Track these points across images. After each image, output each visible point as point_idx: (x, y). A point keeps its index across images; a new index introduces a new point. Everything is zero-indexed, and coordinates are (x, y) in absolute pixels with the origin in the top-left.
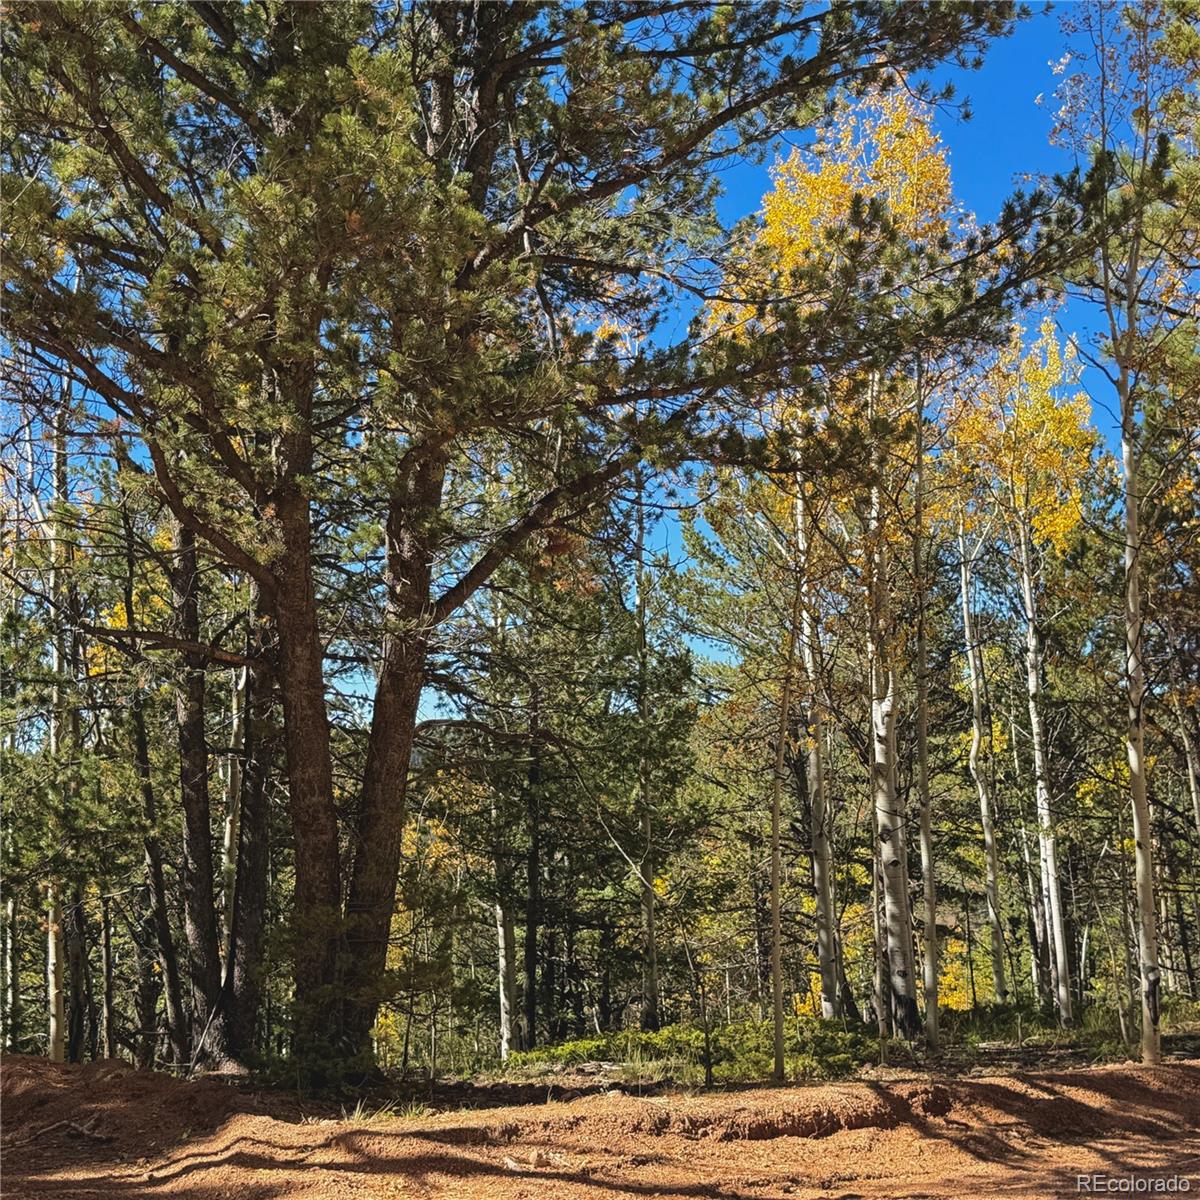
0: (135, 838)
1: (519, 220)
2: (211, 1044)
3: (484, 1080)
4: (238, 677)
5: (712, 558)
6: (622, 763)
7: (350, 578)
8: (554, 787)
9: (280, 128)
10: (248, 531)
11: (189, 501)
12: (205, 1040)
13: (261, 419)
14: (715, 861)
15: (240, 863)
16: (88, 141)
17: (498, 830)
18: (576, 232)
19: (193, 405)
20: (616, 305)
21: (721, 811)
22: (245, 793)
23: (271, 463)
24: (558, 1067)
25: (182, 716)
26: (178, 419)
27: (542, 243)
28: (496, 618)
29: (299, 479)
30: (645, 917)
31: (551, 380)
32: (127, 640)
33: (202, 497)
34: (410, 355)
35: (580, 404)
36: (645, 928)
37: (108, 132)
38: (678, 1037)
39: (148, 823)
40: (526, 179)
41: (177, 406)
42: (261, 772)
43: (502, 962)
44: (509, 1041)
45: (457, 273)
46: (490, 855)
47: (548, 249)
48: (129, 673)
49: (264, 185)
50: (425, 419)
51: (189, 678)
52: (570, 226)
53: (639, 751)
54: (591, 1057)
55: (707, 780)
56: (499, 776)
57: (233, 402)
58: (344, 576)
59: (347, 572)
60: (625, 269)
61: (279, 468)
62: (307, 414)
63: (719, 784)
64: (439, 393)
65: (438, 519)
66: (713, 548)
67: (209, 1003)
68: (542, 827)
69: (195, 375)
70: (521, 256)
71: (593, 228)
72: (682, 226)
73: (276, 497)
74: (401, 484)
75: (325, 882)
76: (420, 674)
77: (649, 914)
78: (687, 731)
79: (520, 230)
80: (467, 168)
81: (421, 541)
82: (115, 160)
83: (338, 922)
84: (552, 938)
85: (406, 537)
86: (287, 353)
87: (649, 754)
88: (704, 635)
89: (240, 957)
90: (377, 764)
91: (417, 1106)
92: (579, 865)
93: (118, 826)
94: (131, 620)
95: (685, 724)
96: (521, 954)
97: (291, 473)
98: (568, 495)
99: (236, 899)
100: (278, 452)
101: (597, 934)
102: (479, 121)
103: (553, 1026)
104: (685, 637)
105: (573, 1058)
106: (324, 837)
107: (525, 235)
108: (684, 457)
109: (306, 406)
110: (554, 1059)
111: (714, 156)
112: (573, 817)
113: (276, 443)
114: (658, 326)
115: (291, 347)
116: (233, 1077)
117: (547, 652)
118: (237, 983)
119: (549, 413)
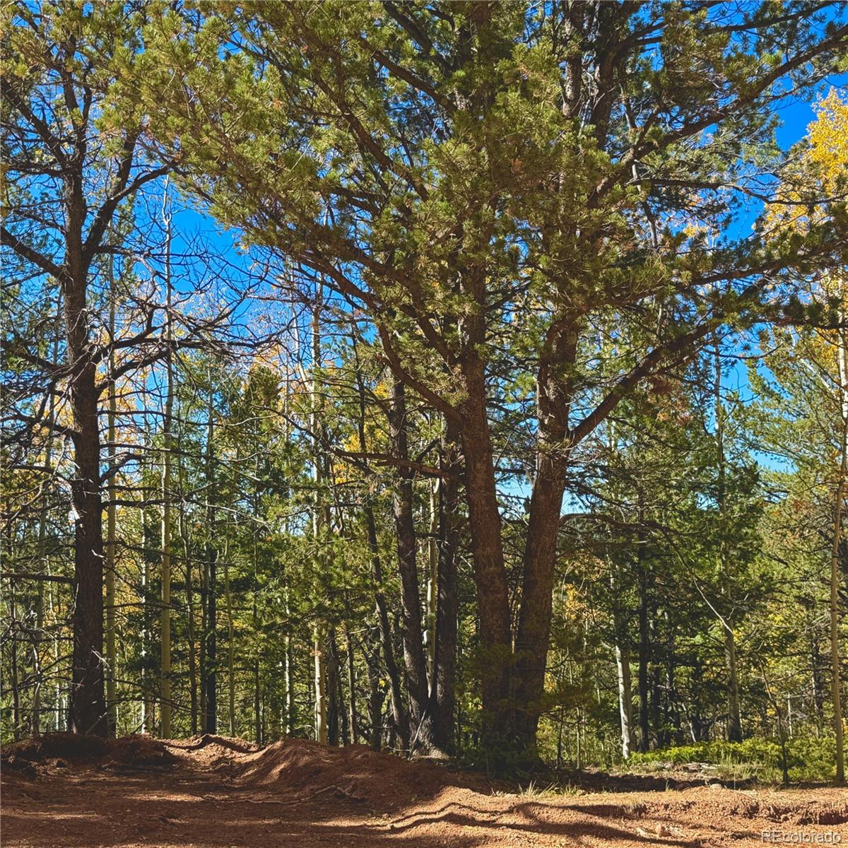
0: (370, 594)
1: (629, 156)
2: (423, 737)
3: (616, 772)
4: (434, 484)
5: (771, 394)
6: (708, 545)
7: (506, 415)
8: (657, 562)
9: (461, 104)
10: (443, 384)
11: (404, 364)
12: (419, 734)
13: (451, 306)
14: (779, 618)
15: (439, 613)
16: (337, 124)
17: (616, 593)
18: (671, 161)
19: (406, 299)
20: (699, 212)
21: (783, 581)
22: (441, 564)
23: (457, 337)
24: (668, 765)
25: (398, 511)
26: (396, 309)
27: (646, 171)
28: (610, 441)
29: (477, 346)
30: (728, 658)
31: (657, 269)
32: (362, 460)
33: (413, 361)
34: (555, 257)
35: (678, 285)
36: (729, 667)
37: (351, 117)
38: (757, 747)
39: (378, 583)
40: (634, 126)
41: (397, 300)
42: (451, 550)
43: (621, 688)
44: (628, 745)
45: (588, 197)
46: (610, 611)
47: (649, 175)
48: (363, 482)
49: (456, 145)
50: (566, 301)
51: (402, 485)
52: (667, 157)
53: (721, 537)
54: (692, 759)
55: (771, 558)
56: (617, 555)
57: (432, 296)
58: (503, 413)
59: (506, 411)
60: (708, 185)
61: (463, 339)
62: (482, 301)
63: (780, 561)
64: (575, 283)
65: (574, 372)
66: (772, 387)
67: (421, 709)
68: (648, 591)
69: (408, 278)
70: (631, 181)
71: (683, 158)
72: (750, 151)
73: (461, 360)
74: (547, 347)
75: (500, 627)
76: (563, 482)
77: (731, 656)
78: (756, 521)
79: (630, 163)
80: (592, 122)
81: (563, 387)
82: (354, 137)
83: (510, 655)
84: (658, 671)
85: (551, 384)
86: (470, 260)
87: (727, 538)
88: (766, 451)
89: (441, 677)
90: (534, 545)
91: (572, 787)
92: (676, 619)
93: (358, 585)
94: (363, 446)
95: (753, 517)
96: (635, 682)
97: (471, 343)
98: (668, 351)
99: (437, 637)
100: (463, 329)
101: (690, 669)
102: (600, 88)
103: (660, 736)
104: (752, 453)
105: (679, 759)
106: (499, 596)
107: (634, 167)
108: (756, 320)
109: (481, 295)
110: (664, 759)
111: (775, 98)
112: (672, 584)
113: (461, 322)
114: (731, 225)
115: (472, 255)
116: (439, 760)
117: (650, 464)
118: (439, 695)
119: (655, 292)
